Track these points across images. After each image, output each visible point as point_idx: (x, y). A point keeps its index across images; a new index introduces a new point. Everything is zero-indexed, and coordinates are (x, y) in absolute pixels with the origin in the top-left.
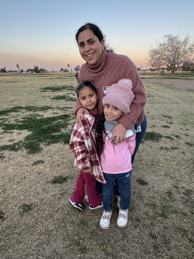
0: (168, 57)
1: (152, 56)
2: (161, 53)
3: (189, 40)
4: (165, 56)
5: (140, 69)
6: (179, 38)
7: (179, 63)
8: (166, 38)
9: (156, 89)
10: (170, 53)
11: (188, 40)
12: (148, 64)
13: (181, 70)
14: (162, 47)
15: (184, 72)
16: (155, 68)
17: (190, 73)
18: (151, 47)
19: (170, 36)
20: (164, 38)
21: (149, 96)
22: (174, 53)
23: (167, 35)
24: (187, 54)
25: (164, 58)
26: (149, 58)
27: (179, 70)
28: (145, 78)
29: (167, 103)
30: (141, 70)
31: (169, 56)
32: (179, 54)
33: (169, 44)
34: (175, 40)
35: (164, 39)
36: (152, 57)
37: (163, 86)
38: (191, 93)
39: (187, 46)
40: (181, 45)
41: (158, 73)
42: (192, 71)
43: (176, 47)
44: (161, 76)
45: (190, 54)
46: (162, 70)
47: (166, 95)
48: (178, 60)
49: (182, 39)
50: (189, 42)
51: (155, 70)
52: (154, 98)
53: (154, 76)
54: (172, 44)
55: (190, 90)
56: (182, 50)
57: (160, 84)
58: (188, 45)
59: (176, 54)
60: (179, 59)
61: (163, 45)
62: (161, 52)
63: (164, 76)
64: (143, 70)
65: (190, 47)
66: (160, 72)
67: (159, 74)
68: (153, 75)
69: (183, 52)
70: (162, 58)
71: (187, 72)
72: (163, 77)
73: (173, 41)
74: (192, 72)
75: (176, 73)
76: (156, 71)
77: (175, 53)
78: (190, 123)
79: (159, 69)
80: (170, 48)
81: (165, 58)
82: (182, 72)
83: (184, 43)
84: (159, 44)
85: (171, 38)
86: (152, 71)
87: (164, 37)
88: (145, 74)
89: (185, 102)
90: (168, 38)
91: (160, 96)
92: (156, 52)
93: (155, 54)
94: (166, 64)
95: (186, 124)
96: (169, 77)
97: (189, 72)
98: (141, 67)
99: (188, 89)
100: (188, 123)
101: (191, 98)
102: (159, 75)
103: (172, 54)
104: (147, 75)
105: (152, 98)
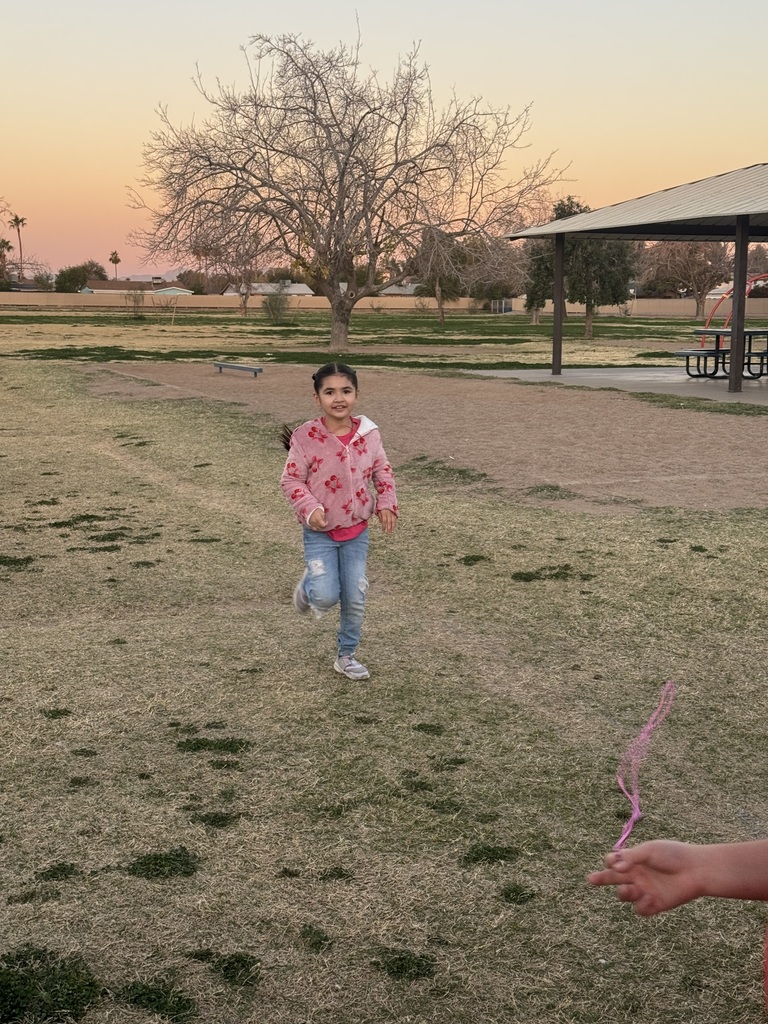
0: (294, 196)
1: (177, 185)
2: (243, 169)
3: (425, 84)
4: (275, 187)
5: (103, 278)
6: (355, 64)
7: (377, 245)
8: (267, 59)
9: (191, 465)
10: (304, 171)
11: (420, 87)
12: (154, 247)
13: (411, 288)
14: (241, 122)
15: (431, 303)
16: (218, 270)
17: (472, 311)
18: (164, 118)
19: (291, 46)
20: (251, 58)
21: (112, 537)
22: (332, 171)
23: (274, 34)
24: (421, 180)
25: (264, 200)
26: (158, 200)
27: (394, 289)
28: (131, 355)
29: (244, 599)
30: (116, 284)
31: (305, 189)
32: (371, 185)
33: (291, 104)
34: (332, 77)
35: (254, 63)
36: (180, 194)
37: (248, 429)
38: (433, 499)
39: (415, 124)
40: (376, 117)
41: (244, 308)
42: (481, 299)
43: (347, 132)
44: (263, 340)
45: (444, 184)
46: (270, 288)
47: (255, 516)
48: (368, 222)
49: (375, 74)
50: (425, 100)
51: (221, 285)
52: (150, 552)
53: (207, 338)
54: (310, 105)
55: (431, 470)
56: (387, 157)
57: (234, 416)
58: (423, 120)
59: (348, 179)
60: (377, 220)
61: (251, 110)
62: (240, 162)
63: (285, 334)
64: (128, 284)
65: (439, 132)
66: (255, 302)
67: (256, 322)
68: (207, 329)
69: (397, 164)
70: (251, 199)
71: (449, 305)
72: (277, 342)
73: (318, 87)
74: (486, 308)
75: (378, 309)
76: (231, 297)
77: (342, 174)
78: (370, 800)
79: (250, 277)
80: (300, 133)
81: (271, 205)
82: (411, 303)
83: (392, 106)
84: (217, 95)
85: (300, 62)
86: (198, 290)
87: (253, 50)
88: (140, 320)
89: (382, 578)
90: (278, 60)
91: (206, 532)
92: (199, 157)
93: (198, 170)
94: (288, 251)
95: (337, 813)
96: (318, 344)
97: (464, 302)
98: (115, 260)
99: (423, 458)
100: (361, 791)
101: (433, 540)
102: (249, 328)
103: (324, 182)
104: (155, 327)
105: (138, 553)
